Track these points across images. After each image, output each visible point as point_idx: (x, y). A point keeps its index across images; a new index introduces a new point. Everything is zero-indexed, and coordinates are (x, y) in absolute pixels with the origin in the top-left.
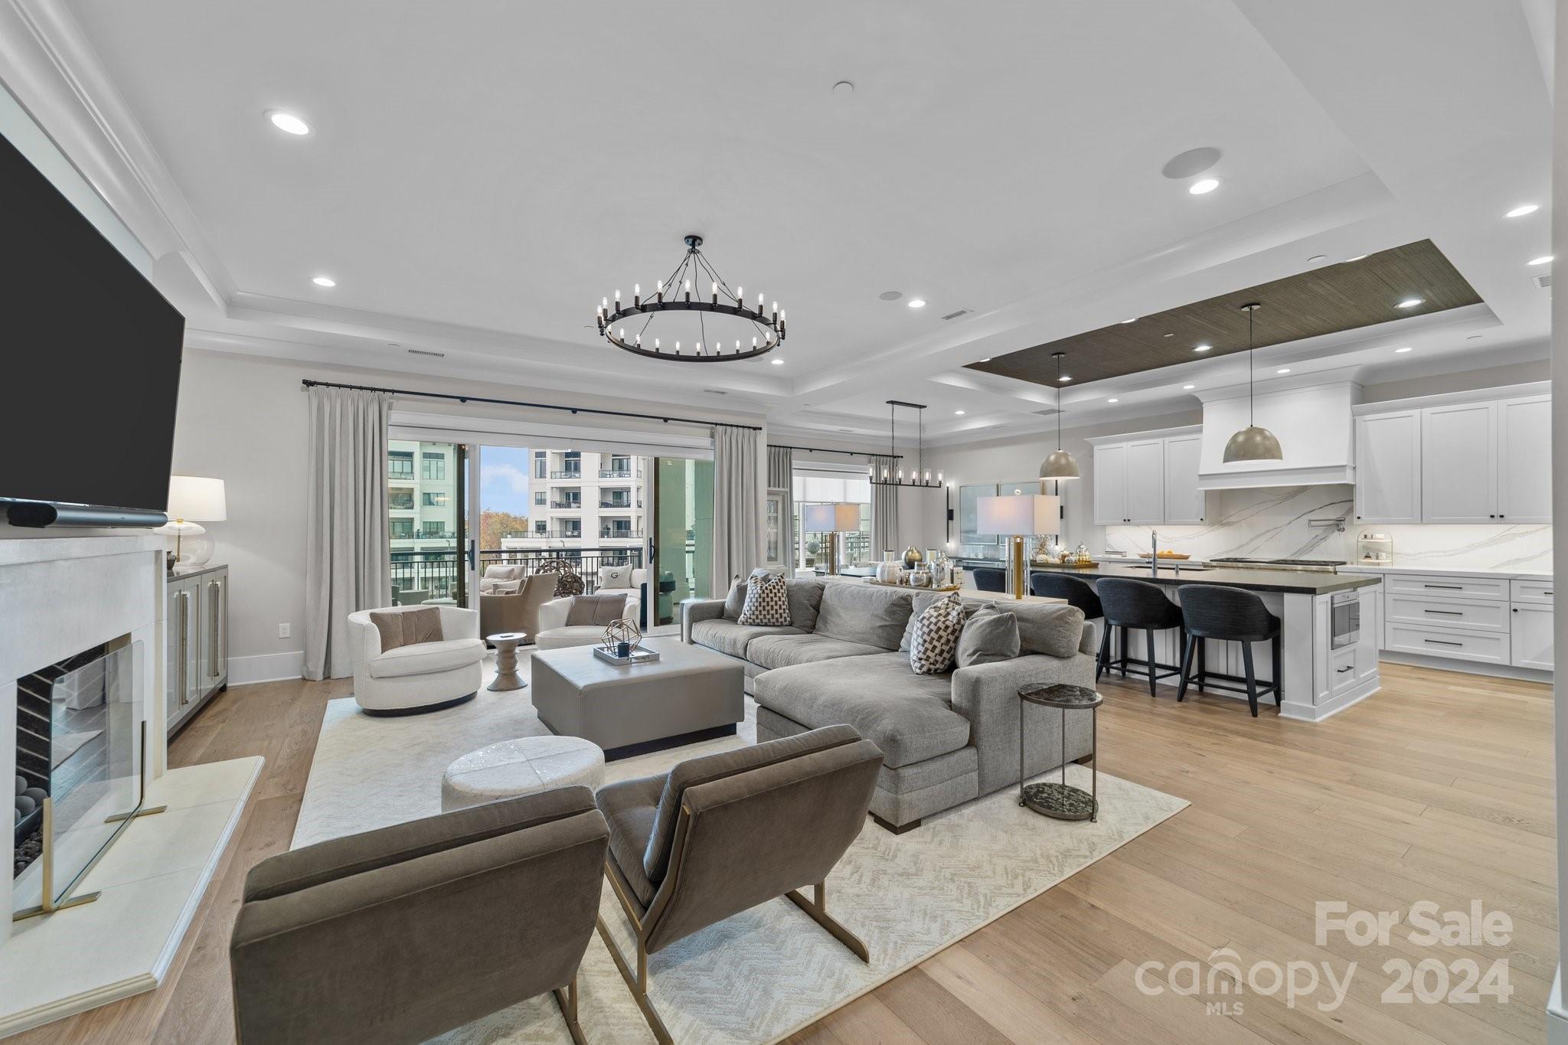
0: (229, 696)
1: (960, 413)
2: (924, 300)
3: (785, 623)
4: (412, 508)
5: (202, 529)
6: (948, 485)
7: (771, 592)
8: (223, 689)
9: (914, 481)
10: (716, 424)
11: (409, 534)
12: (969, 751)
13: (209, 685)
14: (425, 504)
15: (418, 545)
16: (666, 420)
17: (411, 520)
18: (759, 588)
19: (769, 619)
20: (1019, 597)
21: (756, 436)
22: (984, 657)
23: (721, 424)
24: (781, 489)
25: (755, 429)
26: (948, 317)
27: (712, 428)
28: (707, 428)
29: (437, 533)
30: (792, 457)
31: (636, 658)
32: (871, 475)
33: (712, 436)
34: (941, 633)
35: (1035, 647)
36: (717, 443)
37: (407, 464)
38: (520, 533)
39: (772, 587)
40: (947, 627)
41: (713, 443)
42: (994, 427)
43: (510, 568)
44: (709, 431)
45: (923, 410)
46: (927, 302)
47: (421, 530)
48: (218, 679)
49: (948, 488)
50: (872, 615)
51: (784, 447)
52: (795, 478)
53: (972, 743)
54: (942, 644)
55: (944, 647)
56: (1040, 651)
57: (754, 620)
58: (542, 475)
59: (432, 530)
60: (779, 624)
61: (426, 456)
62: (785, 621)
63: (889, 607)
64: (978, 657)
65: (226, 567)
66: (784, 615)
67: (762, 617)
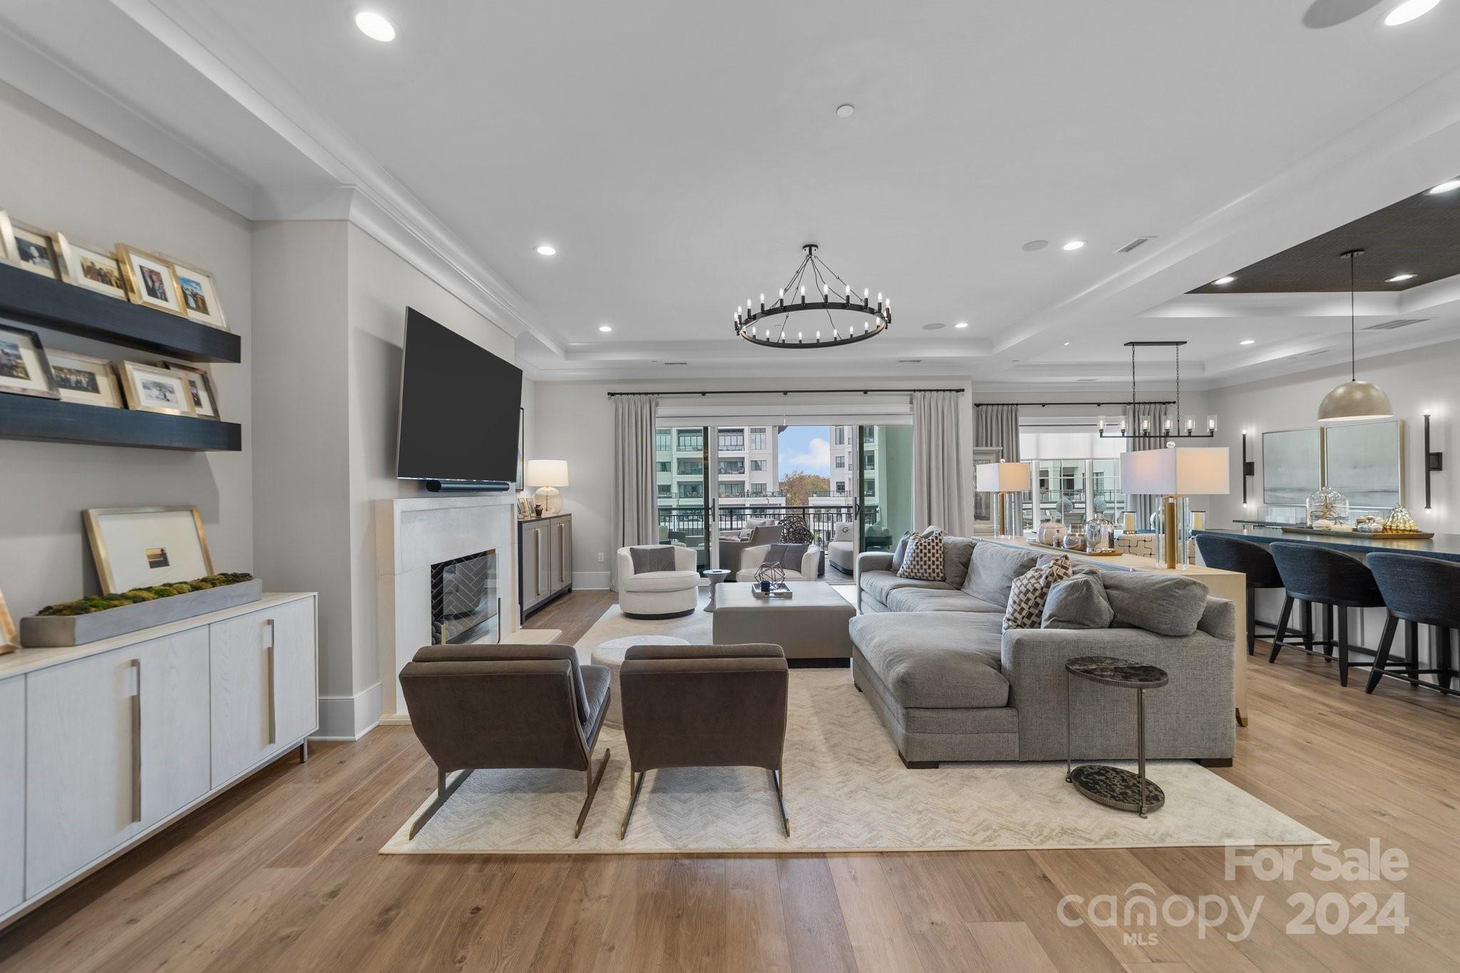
0: (572, 594)
1: (1248, 342)
2: (1082, 241)
3: (937, 578)
4: (743, 473)
5: (556, 491)
6: (1244, 432)
7: (925, 548)
8: (570, 591)
9: (1190, 432)
10: (915, 391)
11: (742, 495)
12: (1007, 711)
13: (557, 587)
14: (752, 470)
15: (748, 502)
16: (865, 392)
17: (743, 483)
18: (915, 544)
19: (922, 574)
20: (1172, 566)
21: (957, 398)
22: (1058, 623)
23: (920, 391)
24: (994, 448)
25: (958, 391)
26: (1128, 249)
27: (911, 395)
28: (908, 395)
29: (761, 492)
30: (1018, 414)
31: (775, 594)
32: (1123, 427)
33: (911, 402)
34: (1030, 595)
35: (1131, 620)
36: (915, 408)
37: (740, 438)
38: (826, 493)
39: (926, 544)
40: (1035, 590)
41: (912, 409)
42: (1312, 354)
43: (762, 521)
44: (908, 398)
45: (1180, 347)
46: (1086, 241)
47: (750, 491)
48: (564, 585)
49: (1244, 436)
50: (1003, 575)
51: (1008, 404)
52: (1021, 436)
53: (1009, 704)
54: (1030, 607)
55: (1032, 610)
56: (1137, 624)
57: (909, 573)
58: (841, 442)
59: (758, 490)
60: (932, 579)
61: (753, 431)
62: (938, 576)
63: (1018, 569)
64: (1051, 622)
65: (570, 515)
66: (937, 571)
67: (916, 571)
